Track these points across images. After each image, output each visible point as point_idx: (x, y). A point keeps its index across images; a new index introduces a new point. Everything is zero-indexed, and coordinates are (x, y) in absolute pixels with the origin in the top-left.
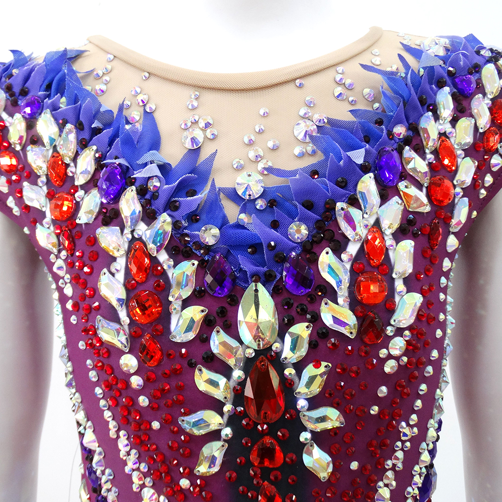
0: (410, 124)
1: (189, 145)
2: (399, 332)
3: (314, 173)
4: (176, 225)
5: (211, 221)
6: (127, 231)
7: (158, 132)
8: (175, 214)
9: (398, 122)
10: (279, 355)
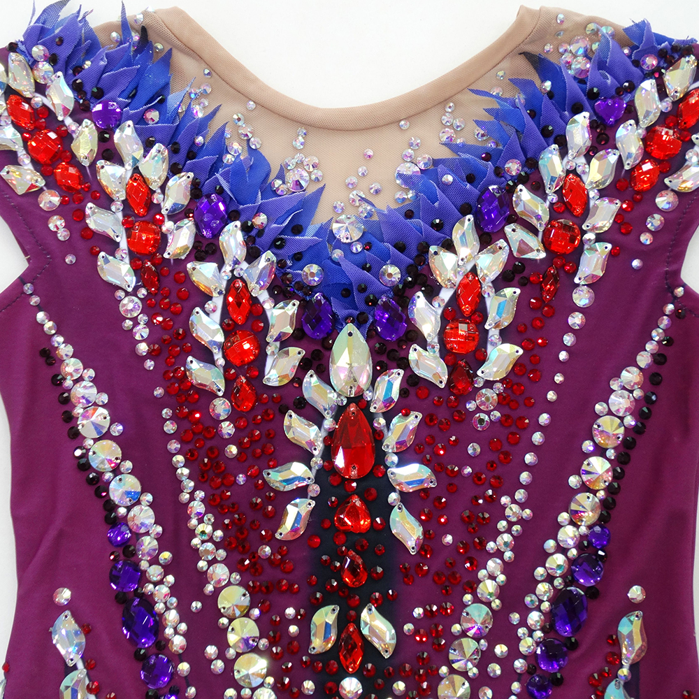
0: (527, 159)
2: (488, 385)
3: (409, 215)
4: (281, 264)
8: (280, 252)
9: (513, 156)
10: (368, 404)
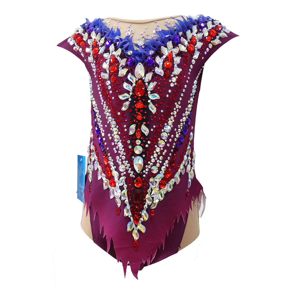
0: (184, 32)
1: (127, 35)
2: (175, 76)
3: (157, 40)
4: (122, 51)
5: (131, 50)
6: (111, 53)
7: (120, 33)
8: (122, 48)
9: (180, 31)
10: (144, 80)
